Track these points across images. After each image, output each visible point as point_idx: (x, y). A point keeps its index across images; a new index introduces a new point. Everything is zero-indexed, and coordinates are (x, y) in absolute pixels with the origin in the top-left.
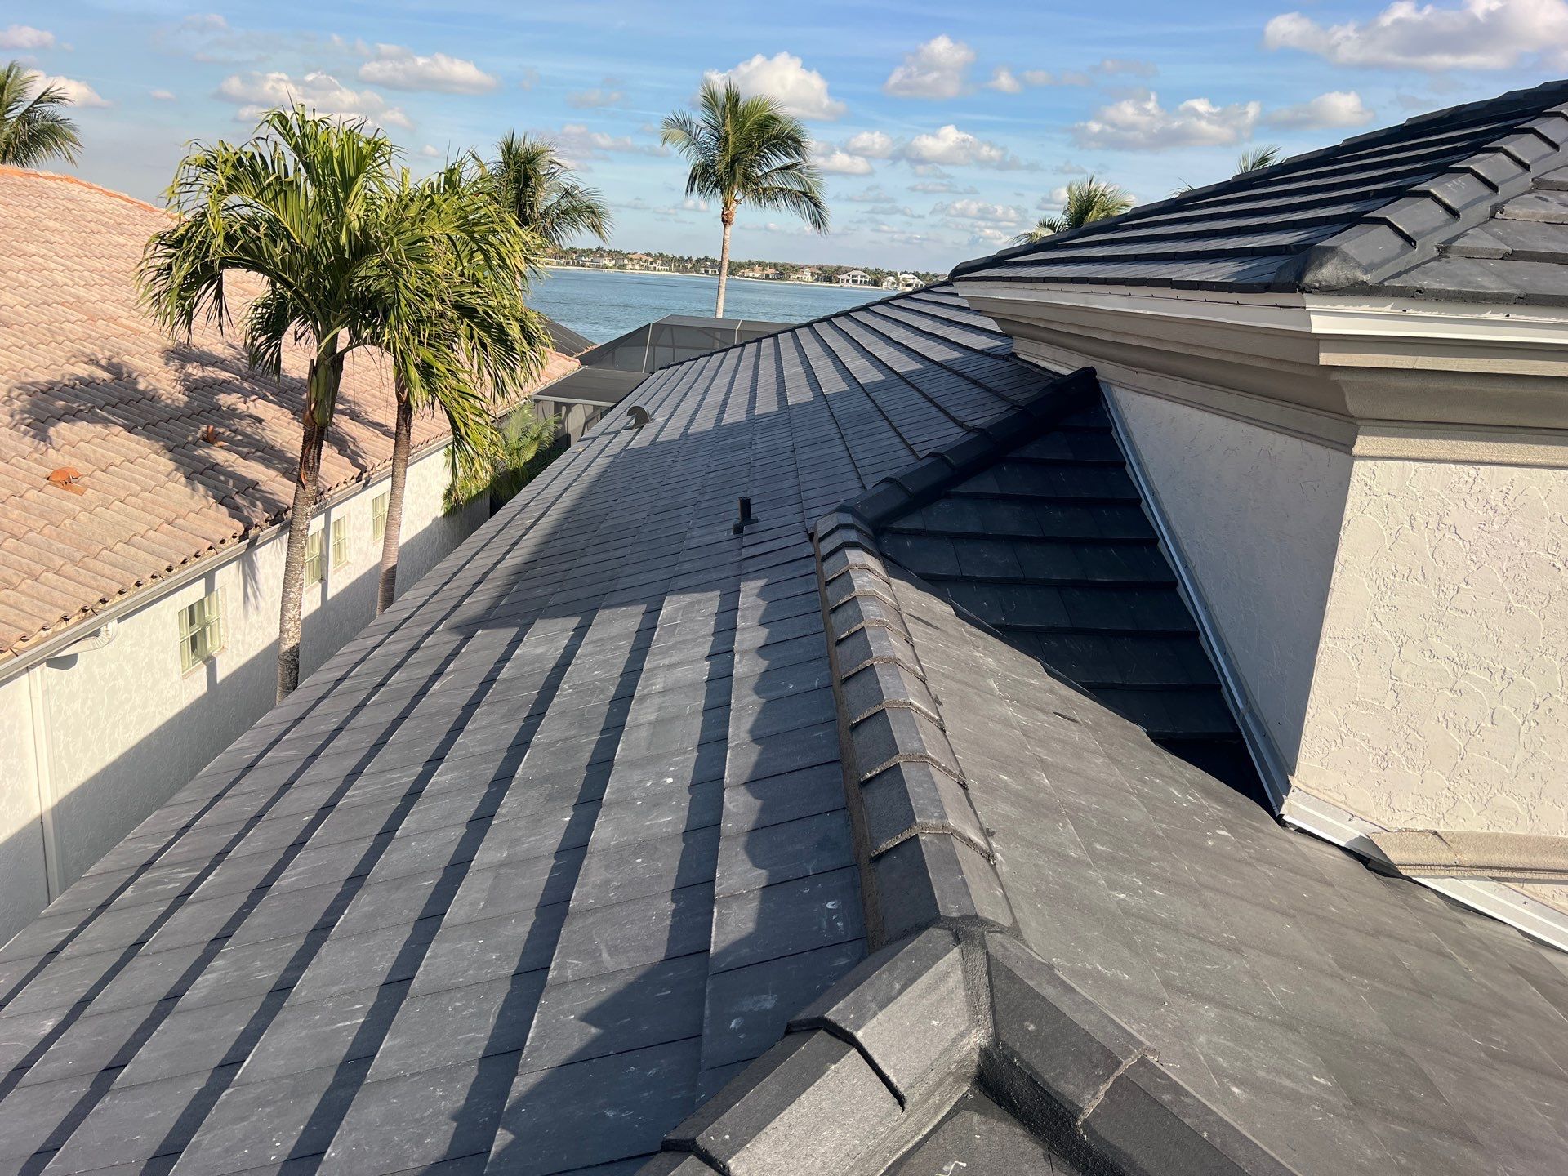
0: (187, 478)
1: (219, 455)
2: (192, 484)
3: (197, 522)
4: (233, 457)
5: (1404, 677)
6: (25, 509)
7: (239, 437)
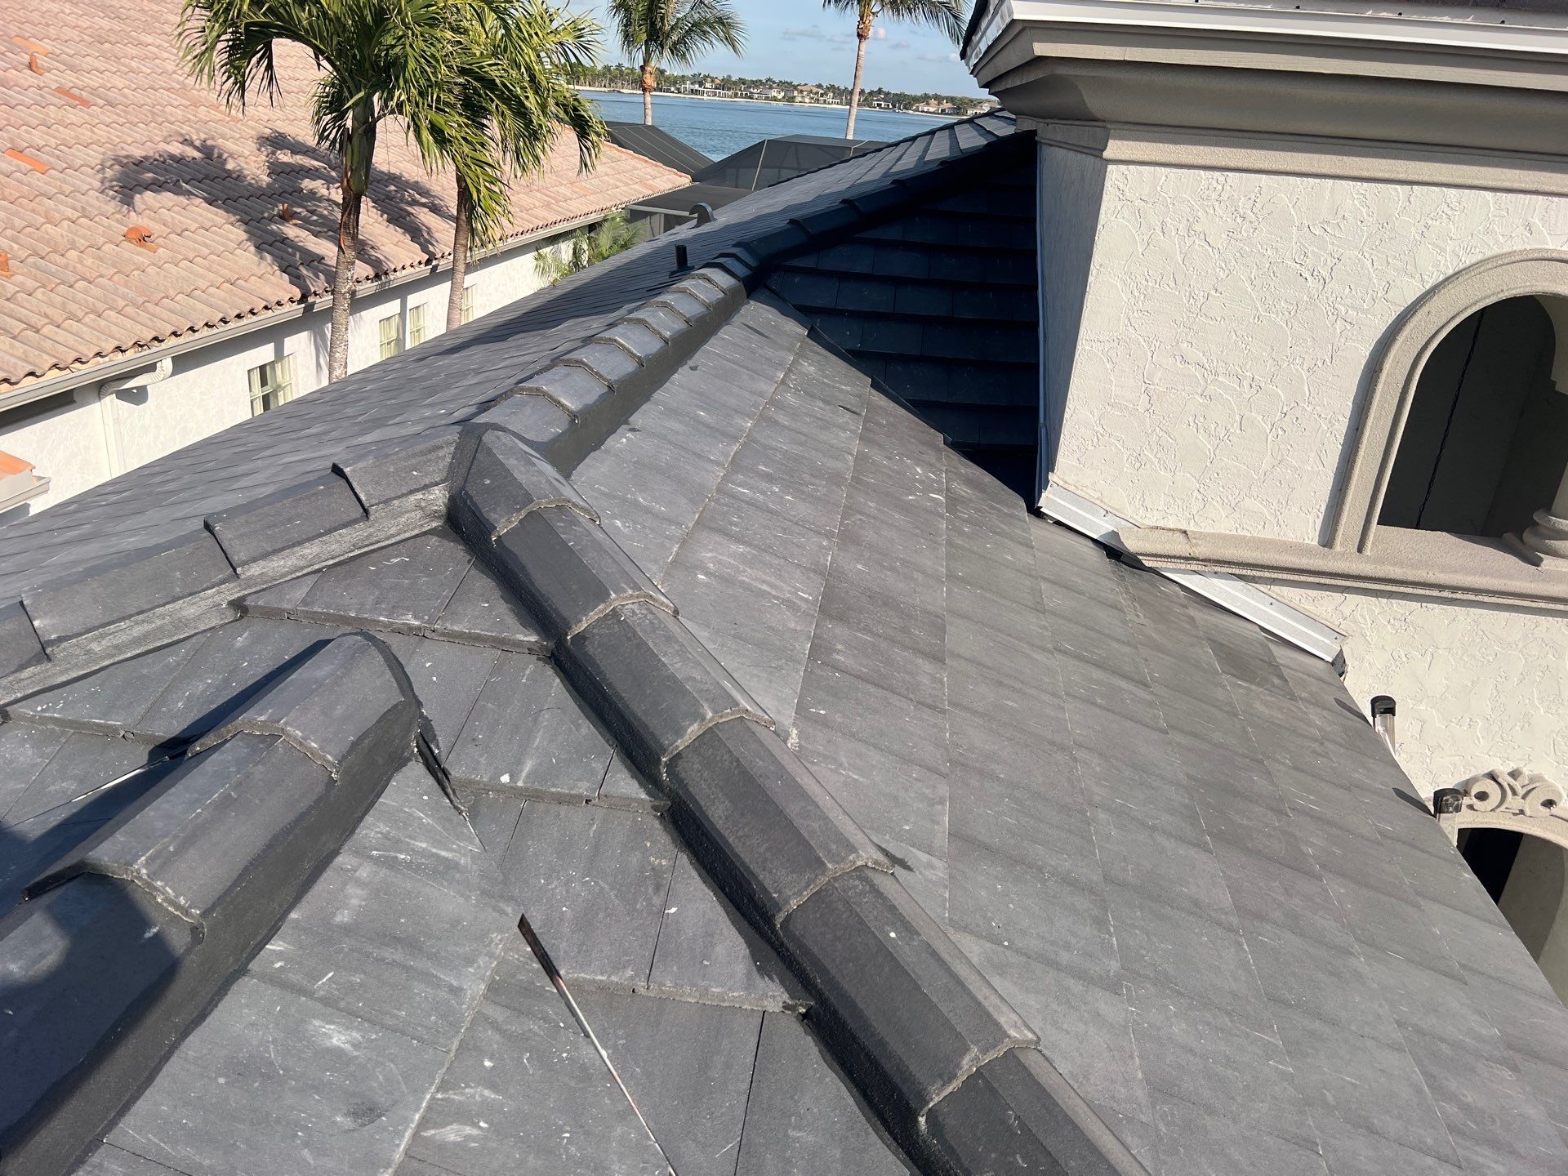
0: (257, 247)
1: (291, 231)
2: (260, 253)
3: (258, 285)
4: (304, 234)
5: (1156, 381)
6: (100, 259)
7: (315, 218)
